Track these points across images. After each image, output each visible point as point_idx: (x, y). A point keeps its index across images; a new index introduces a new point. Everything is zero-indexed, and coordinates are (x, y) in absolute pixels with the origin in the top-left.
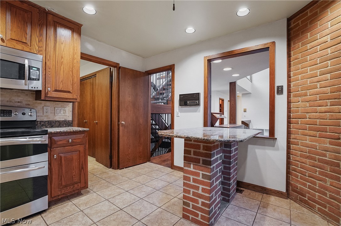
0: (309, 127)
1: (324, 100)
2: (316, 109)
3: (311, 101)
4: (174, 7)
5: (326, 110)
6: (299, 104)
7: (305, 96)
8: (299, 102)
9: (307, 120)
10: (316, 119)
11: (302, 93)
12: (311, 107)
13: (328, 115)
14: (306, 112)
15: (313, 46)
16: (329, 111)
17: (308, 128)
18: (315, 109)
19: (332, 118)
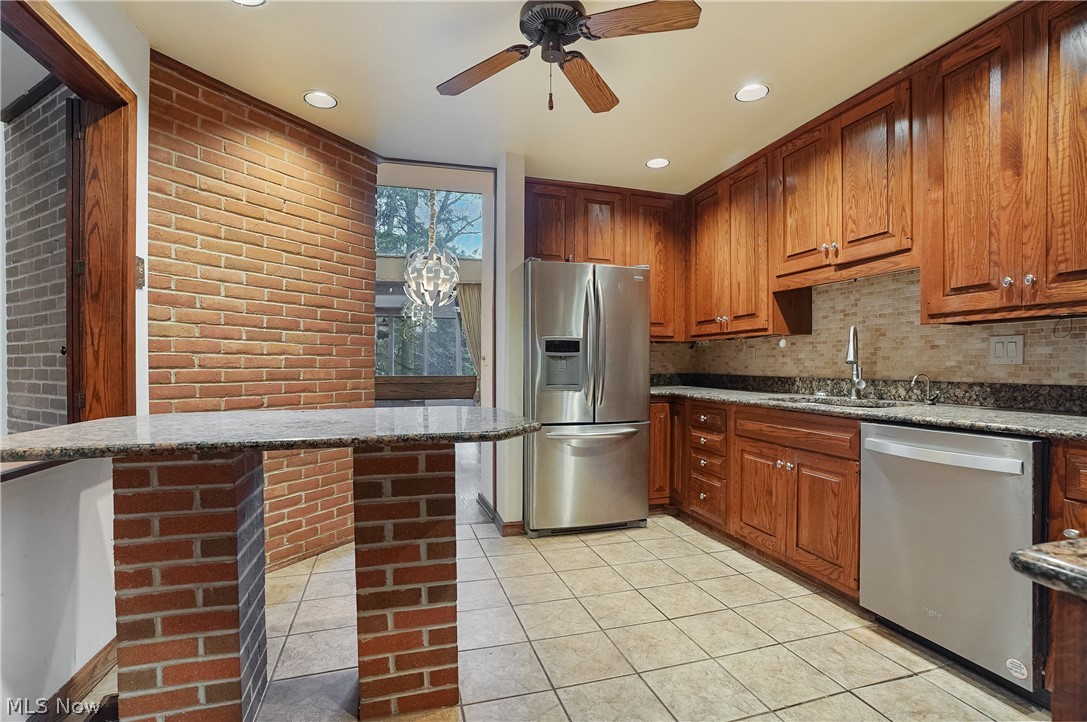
0: (201, 389)
1: (235, 325)
2: (219, 344)
3: (205, 323)
4: (551, 101)
5: (241, 347)
6: (170, 326)
7: (189, 307)
8: (169, 319)
9: (194, 372)
10: (219, 367)
11: (181, 296)
12: (205, 337)
13: (243, 360)
14: (193, 349)
15: (211, 189)
16: (245, 350)
17: (198, 391)
18: (216, 343)
19: (251, 365)
